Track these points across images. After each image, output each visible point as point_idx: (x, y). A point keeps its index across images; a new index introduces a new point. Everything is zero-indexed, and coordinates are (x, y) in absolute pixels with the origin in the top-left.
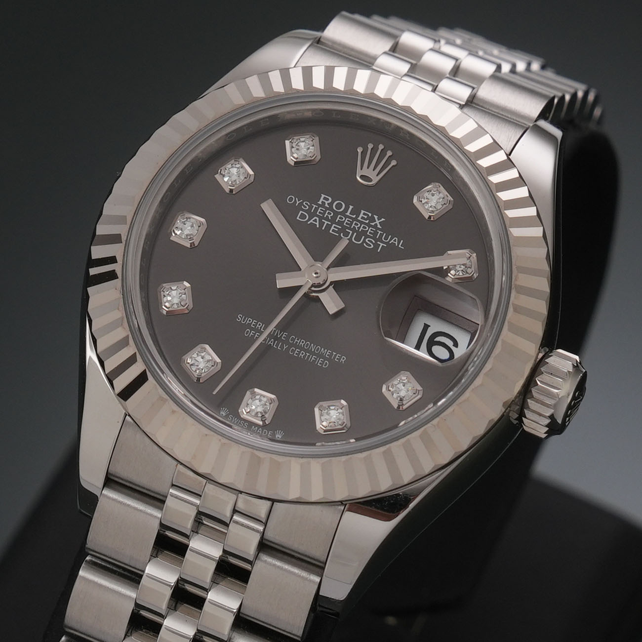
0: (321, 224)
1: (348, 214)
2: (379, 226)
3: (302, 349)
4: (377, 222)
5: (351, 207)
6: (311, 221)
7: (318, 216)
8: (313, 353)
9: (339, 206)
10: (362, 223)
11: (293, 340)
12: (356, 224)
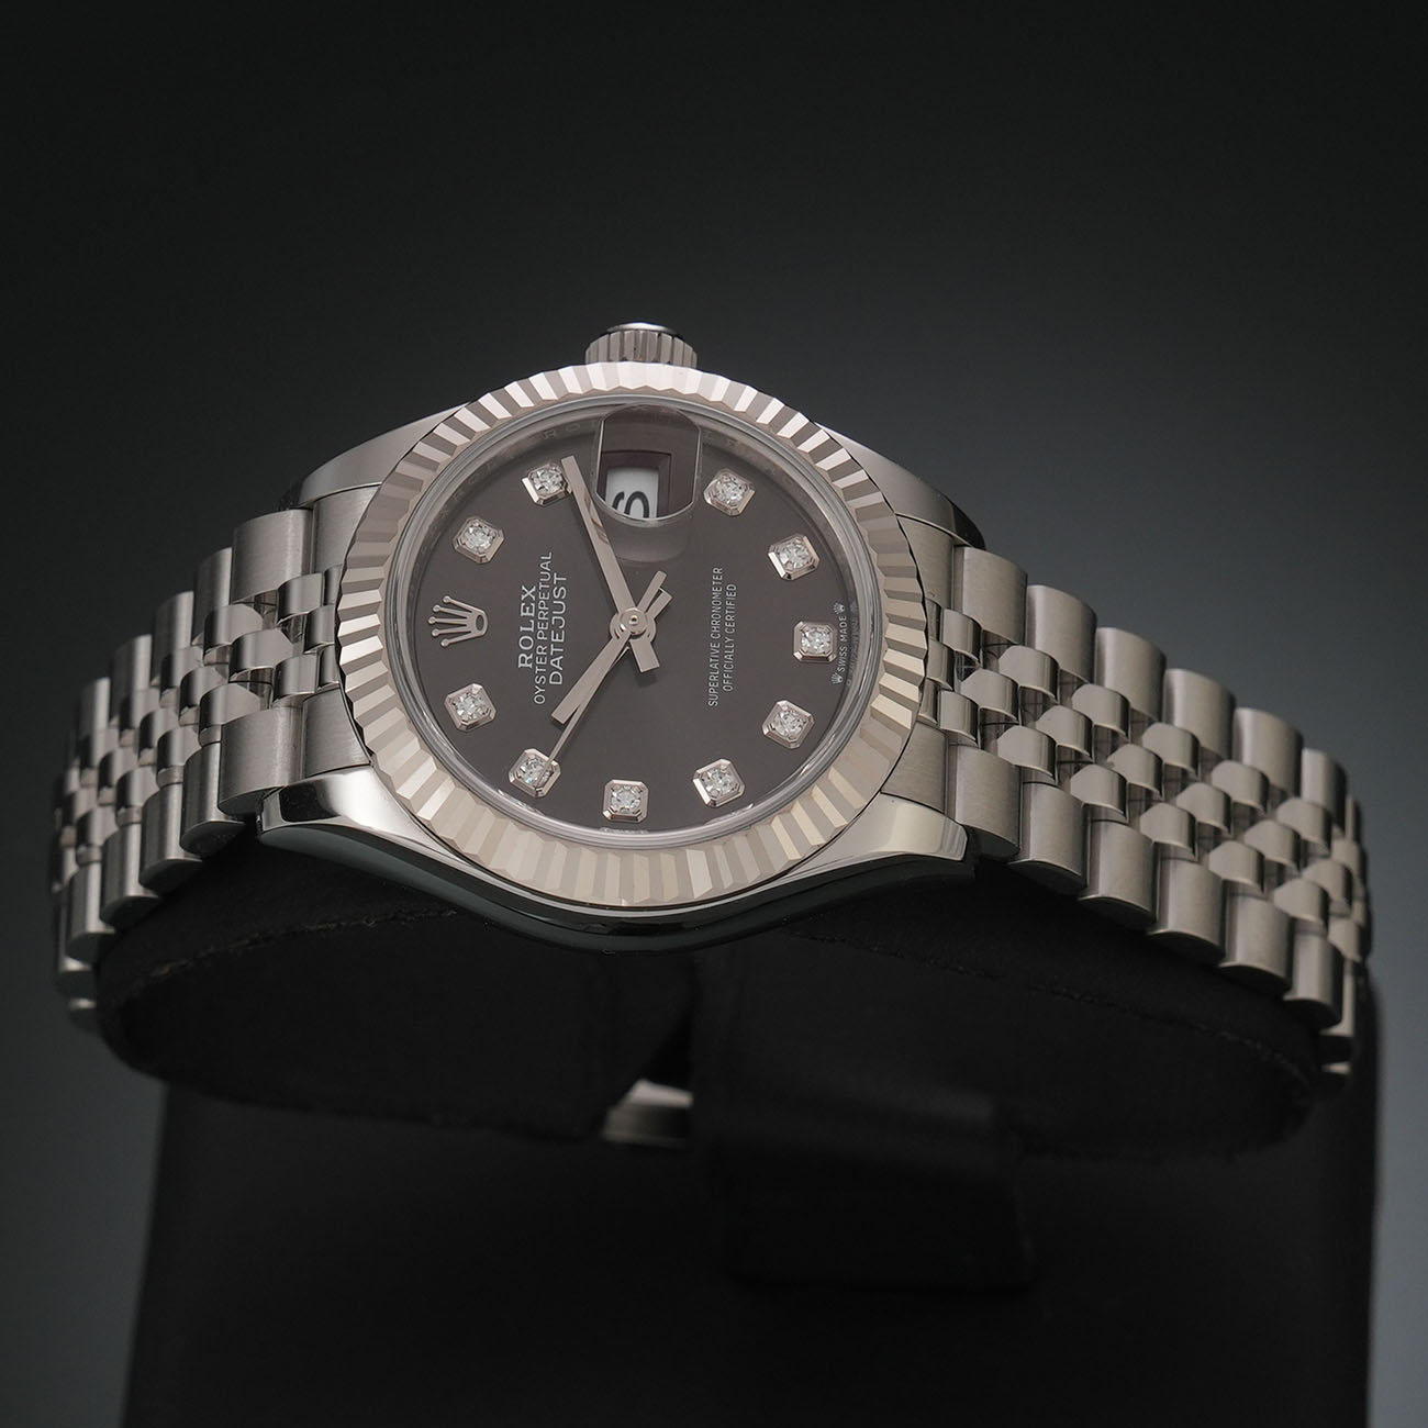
0: (556, 654)
1: (532, 629)
2: (534, 590)
3: (723, 620)
4: (529, 593)
5: (522, 629)
6: (558, 667)
7: (549, 662)
8: (724, 607)
9: (526, 643)
10: (537, 610)
11: (715, 634)
12: (542, 615)
